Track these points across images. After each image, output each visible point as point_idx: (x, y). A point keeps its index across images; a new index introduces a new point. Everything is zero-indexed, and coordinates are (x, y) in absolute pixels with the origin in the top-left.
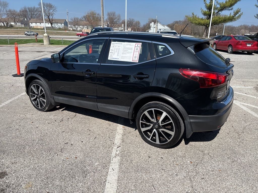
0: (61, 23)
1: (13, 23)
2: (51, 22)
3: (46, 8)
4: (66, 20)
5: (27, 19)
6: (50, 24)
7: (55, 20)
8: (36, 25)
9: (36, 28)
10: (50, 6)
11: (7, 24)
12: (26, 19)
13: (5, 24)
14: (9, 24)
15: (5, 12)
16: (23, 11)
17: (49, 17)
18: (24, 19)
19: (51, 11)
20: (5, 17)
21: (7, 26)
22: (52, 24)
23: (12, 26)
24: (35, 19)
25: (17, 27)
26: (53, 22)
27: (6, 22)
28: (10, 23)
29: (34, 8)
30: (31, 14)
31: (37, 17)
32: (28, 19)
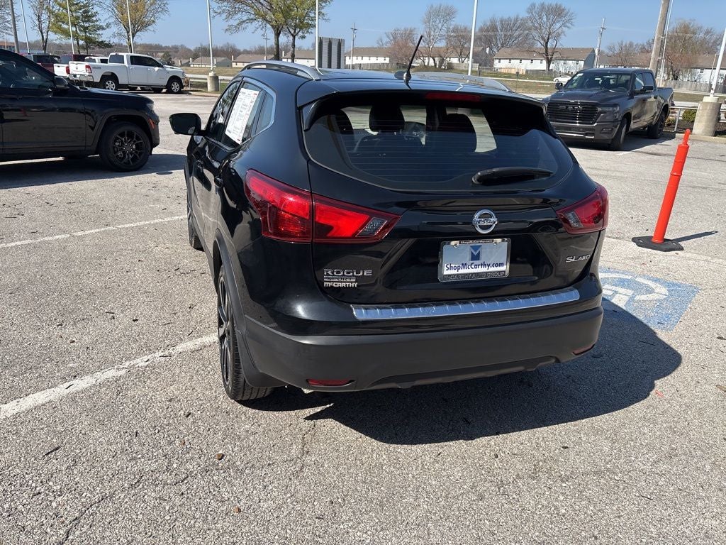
0: (578, 61)
1: (455, 61)
2: (550, 57)
3: (545, 19)
4: (594, 51)
5: (491, 49)
6: (544, 62)
7: (562, 51)
8: (510, 65)
9: (505, 74)
10: (558, 12)
11: (442, 61)
12: (488, 49)
13: (438, 63)
14: (445, 63)
15: (443, 32)
16: (487, 30)
17: (547, 43)
18: (484, 49)
19: (558, 25)
20: (442, 44)
21: (440, 66)
22: (549, 62)
23: (450, 67)
24: (509, 50)
25: (461, 69)
26: (554, 56)
27: (440, 56)
28: (448, 59)
29: (517, 20)
30: (505, 35)
31: (518, 45)
32: (495, 50)
